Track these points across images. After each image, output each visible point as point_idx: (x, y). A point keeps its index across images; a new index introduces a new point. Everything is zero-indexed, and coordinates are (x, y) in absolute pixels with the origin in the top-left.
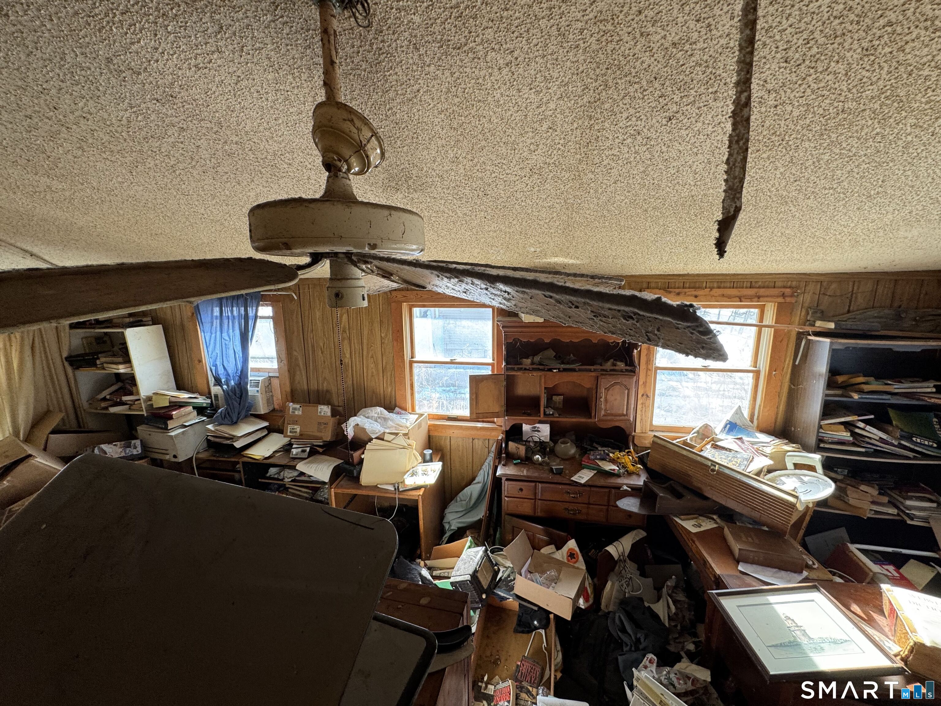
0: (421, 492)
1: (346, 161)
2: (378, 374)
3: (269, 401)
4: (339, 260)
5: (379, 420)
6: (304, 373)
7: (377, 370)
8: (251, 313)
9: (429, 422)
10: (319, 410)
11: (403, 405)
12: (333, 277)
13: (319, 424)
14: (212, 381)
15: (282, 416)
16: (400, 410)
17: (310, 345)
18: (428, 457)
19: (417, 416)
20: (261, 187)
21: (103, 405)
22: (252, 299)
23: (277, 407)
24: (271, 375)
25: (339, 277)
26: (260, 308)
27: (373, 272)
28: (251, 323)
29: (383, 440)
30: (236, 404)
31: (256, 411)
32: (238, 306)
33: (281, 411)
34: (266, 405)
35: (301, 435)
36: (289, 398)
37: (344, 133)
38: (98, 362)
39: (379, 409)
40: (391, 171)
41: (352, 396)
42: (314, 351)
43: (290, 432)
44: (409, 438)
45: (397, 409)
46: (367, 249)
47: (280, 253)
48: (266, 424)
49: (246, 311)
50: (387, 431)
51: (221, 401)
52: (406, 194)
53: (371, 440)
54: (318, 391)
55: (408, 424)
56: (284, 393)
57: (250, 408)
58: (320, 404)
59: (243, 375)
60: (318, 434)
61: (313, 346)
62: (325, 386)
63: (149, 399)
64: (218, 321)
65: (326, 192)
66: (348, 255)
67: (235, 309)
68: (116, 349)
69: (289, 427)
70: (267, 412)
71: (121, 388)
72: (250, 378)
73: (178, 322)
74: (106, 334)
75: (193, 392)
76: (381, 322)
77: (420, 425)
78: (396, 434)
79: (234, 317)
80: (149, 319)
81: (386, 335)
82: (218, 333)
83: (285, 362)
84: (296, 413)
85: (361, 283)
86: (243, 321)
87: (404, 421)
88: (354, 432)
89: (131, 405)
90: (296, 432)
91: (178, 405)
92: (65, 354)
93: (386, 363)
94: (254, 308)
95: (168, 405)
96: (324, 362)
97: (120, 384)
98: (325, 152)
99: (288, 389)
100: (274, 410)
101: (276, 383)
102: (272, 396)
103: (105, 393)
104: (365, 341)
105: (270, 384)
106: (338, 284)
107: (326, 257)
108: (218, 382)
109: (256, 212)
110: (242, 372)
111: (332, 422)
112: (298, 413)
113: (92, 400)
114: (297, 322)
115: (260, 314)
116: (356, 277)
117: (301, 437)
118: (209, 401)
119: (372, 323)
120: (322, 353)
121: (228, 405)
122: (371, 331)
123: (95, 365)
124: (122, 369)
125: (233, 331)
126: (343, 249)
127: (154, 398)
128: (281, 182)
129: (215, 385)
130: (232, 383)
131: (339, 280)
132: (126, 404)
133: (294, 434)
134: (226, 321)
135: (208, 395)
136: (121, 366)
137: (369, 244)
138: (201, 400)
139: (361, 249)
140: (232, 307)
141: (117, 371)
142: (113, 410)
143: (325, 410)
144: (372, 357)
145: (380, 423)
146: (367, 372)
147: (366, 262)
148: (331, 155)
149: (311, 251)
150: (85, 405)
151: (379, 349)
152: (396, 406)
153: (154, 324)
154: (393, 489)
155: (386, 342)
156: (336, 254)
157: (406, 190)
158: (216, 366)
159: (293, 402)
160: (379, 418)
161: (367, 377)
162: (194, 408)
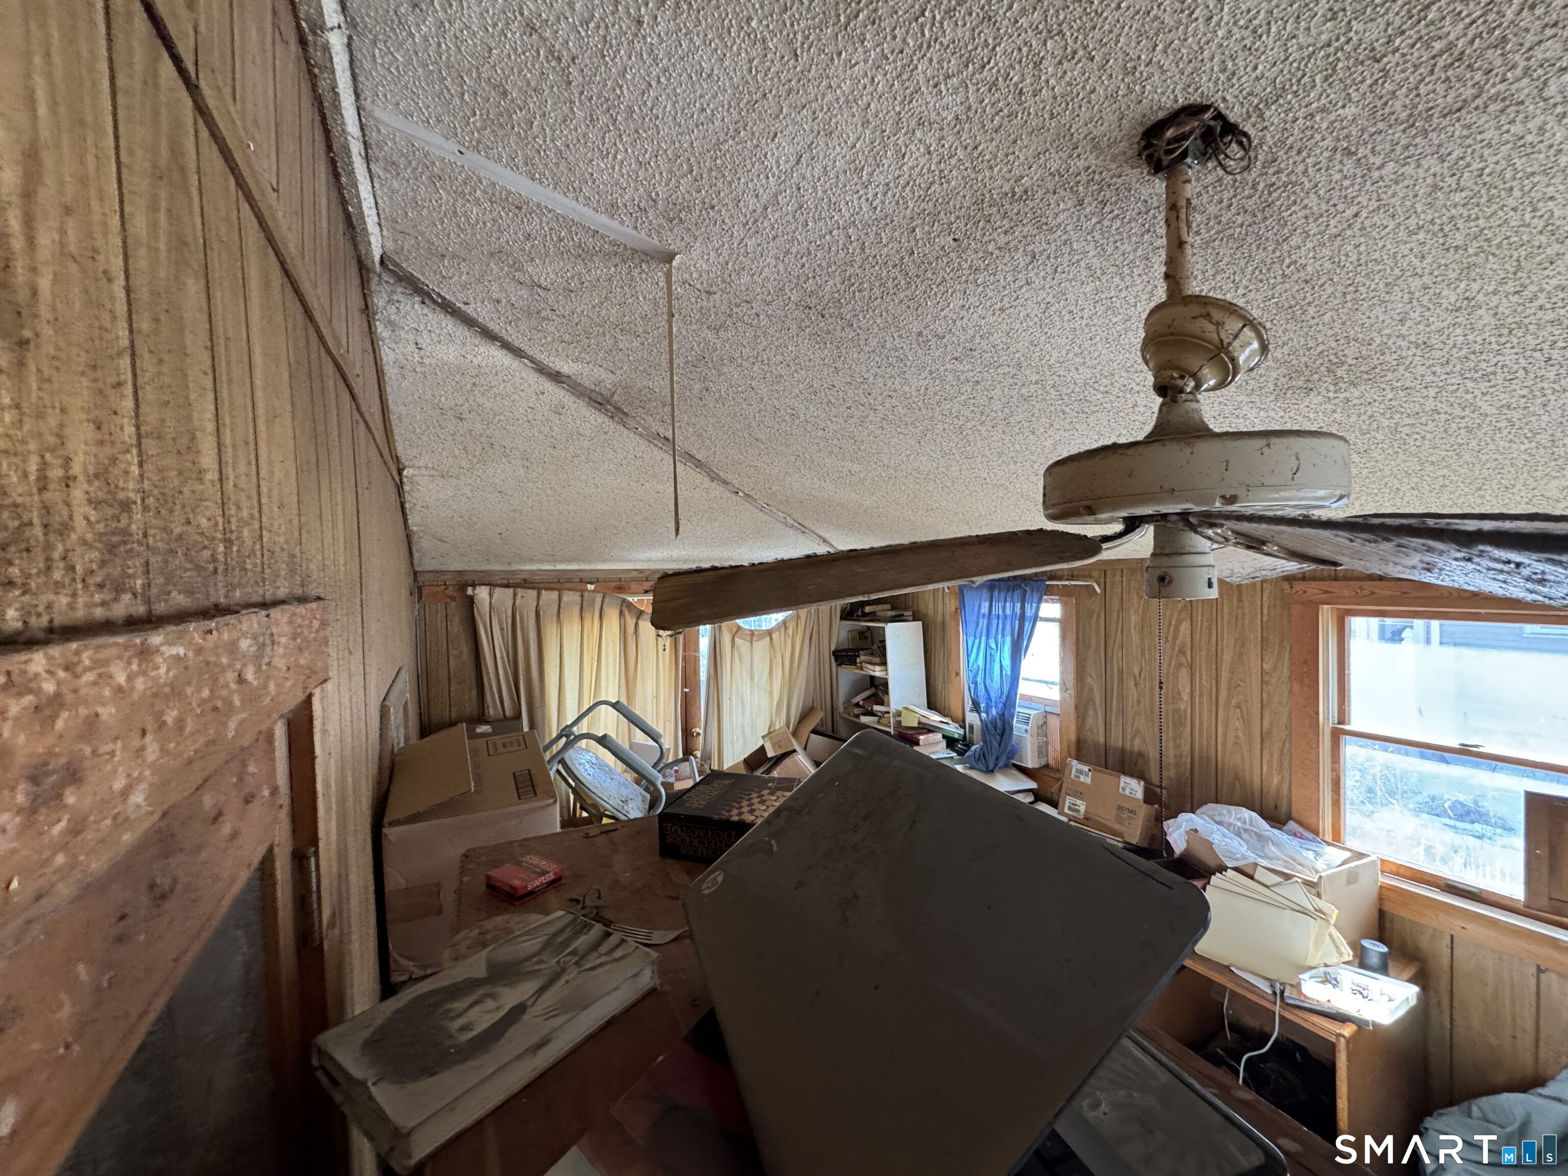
0: (1348, 1030)
1: (1194, 376)
2: (1251, 742)
3: (1042, 750)
4: (1169, 525)
5: (1245, 836)
6: (1101, 716)
7: (1249, 735)
8: (1029, 613)
9: (1382, 879)
10: (1122, 784)
11: (1311, 821)
12: (1158, 551)
13: (1121, 808)
14: (968, 705)
15: (1058, 780)
16: (1299, 829)
17: (1116, 671)
18: (1374, 960)
19: (1347, 855)
20: (1061, 432)
21: (856, 711)
22: (1032, 591)
23: (1052, 763)
24: (1048, 709)
25: (1167, 551)
26: (1044, 606)
27: (1227, 540)
28: (1027, 626)
29: (1251, 877)
30: (996, 744)
31: (1021, 761)
32: (1012, 601)
33: (1058, 770)
34: (1036, 754)
35: (1086, 818)
36: (1073, 753)
37: (1192, 337)
38: (858, 660)
39: (1247, 814)
40: (1294, 362)
41: (1187, 774)
42: (1121, 680)
43: (1069, 808)
44: (1319, 895)
45: (1292, 825)
46: (1218, 504)
47: (1080, 520)
48: (1033, 785)
49: (1023, 608)
50: (1265, 863)
51: (977, 735)
52: (1331, 395)
53: (1222, 869)
54: (1123, 751)
55: (1320, 864)
56: (1066, 744)
57: (1013, 753)
58: (1124, 773)
59: (1009, 701)
60: (1116, 826)
61: (1121, 672)
62: (1137, 746)
63: (899, 714)
64: (986, 621)
65: (1156, 427)
66: (1184, 516)
67: (1008, 604)
68: (875, 647)
69: (1069, 800)
70: (1036, 766)
71: (873, 695)
72: (1018, 709)
73: (939, 619)
74: (868, 628)
75: (945, 716)
76: (1264, 641)
77: (1352, 878)
78: (1287, 877)
79: (1005, 617)
80: (910, 613)
81: (1275, 667)
82: (984, 638)
83: (1072, 692)
84: (1082, 779)
85: (1209, 559)
86: (1017, 622)
87: (1311, 855)
88: (1188, 842)
89: (880, 717)
90: (1078, 811)
91: (927, 729)
92: (833, 648)
93: (1272, 724)
94: (1034, 605)
95: (916, 725)
96: (1139, 702)
97: (873, 690)
98: (1158, 372)
99: (1073, 737)
100: (1047, 766)
101: (1054, 723)
102: (1047, 743)
103: (859, 699)
104: (1225, 674)
105: (1045, 723)
106: (1166, 562)
107: (1148, 522)
108: (976, 707)
109: (1053, 470)
110: (1008, 697)
111: (1144, 811)
112: (1086, 780)
113: (847, 702)
114: (1098, 631)
115: (1042, 614)
116: (1198, 550)
117: (1086, 822)
118: (962, 732)
119: (1242, 641)
120: (1136, 685)
121: (985, 741)
122: (1240, 656)
123: (855, 663)
124: (877, 672)
125: (1003, 636)
126: (1177, 508)
127: (904, 712)
128: (1092, 419)
129: (971, 711)
130: (994, 711)
131: (1166, 555)
132: (876, 715)
133: (1075, 814)
134: (995, 622)
135: (962, 724)
136: (877, 668)
137: (1223, 497)
138: (954, 730)
139: (1206, 504)
140: (1005, 601)
141: (873, 674)
142: (864, 719)
143: (1133, 788)
144: (1238, 706)
145: (1247, 842)
146: (1225, 735)
147: (1212, 525)
148: (1168, 373)
149: (1124, 514)
150: (841, 709)
151: (1256, 690)
152: (1289, 818)
153: (914, 620)
154: (1269, 991)
155: (1274, 680)
156: (1165, 516)
157: (1332, 388)
158: (976, 683)
159: (1078, 759)
160: (1246, 830)
161: (1224, 744)
162: (944, 737)
